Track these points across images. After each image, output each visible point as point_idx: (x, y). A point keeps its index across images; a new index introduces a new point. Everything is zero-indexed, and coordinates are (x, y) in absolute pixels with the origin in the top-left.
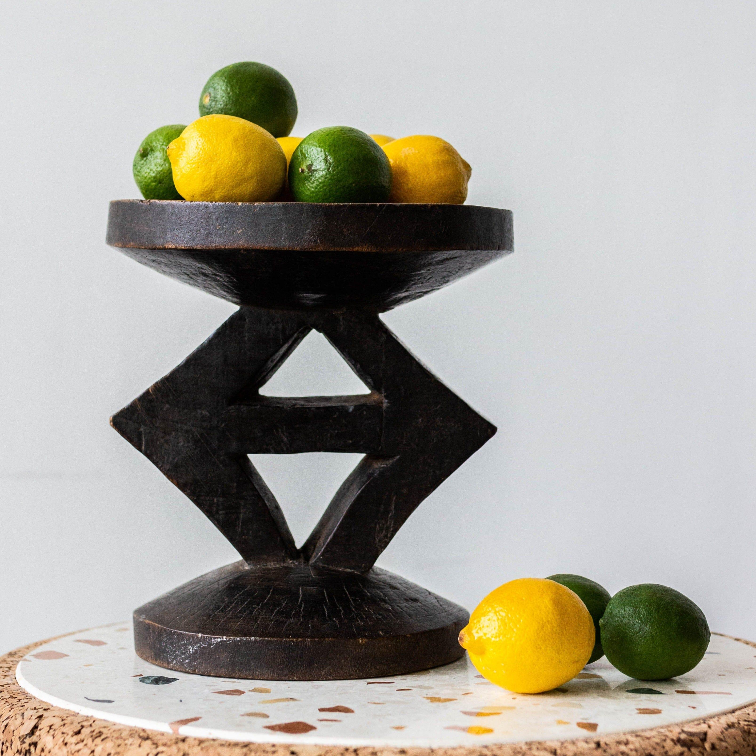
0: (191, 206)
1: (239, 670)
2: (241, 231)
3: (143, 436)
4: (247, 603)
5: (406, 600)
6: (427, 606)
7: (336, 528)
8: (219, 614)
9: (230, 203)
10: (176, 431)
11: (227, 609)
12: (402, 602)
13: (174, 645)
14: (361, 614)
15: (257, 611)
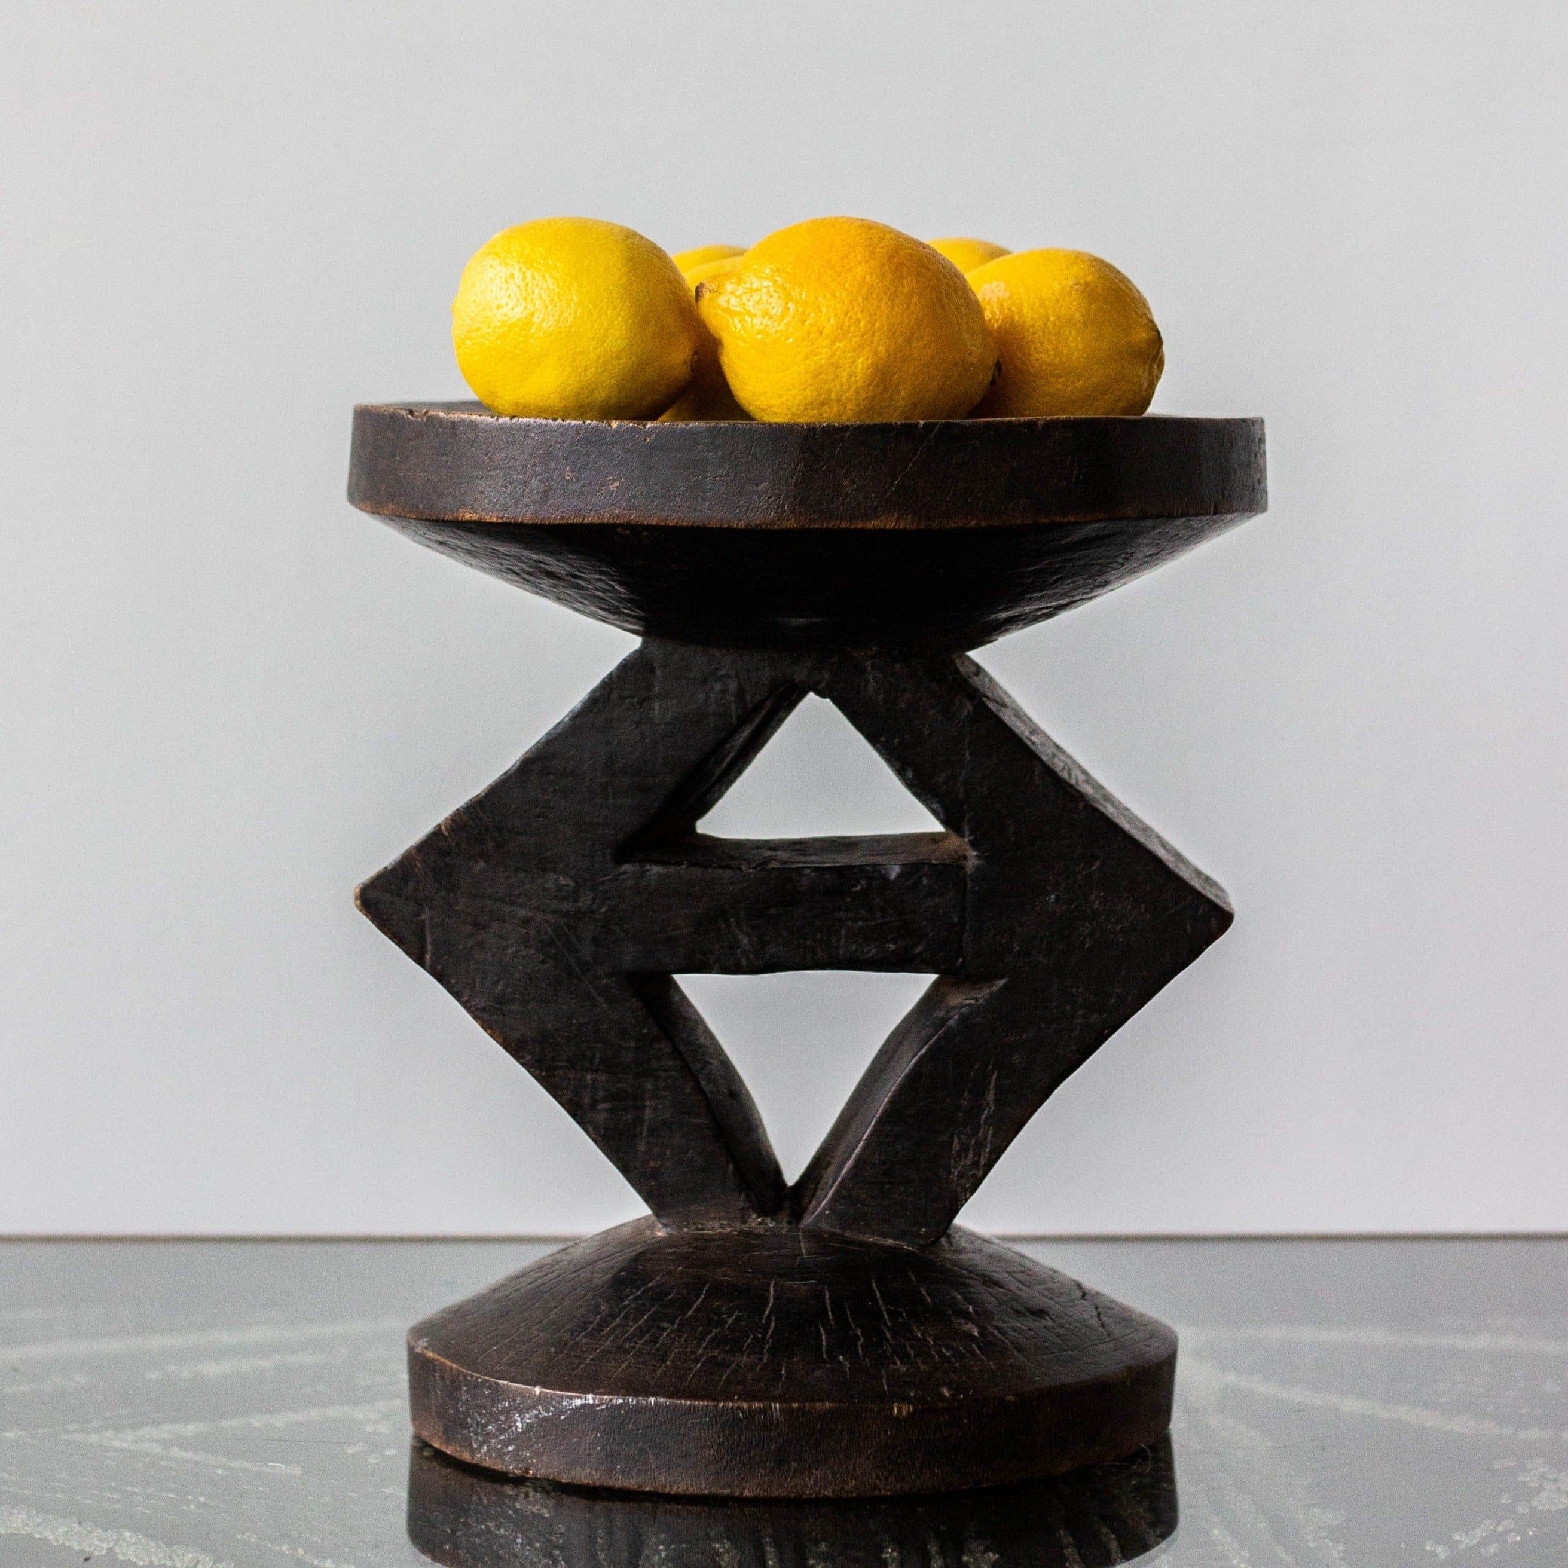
0: (510, 428)
1: (623, 1472)
2: (617, 484)
3: (428, 932)
4: (648, 1317)
5: (1018, 1312)
6: (1067, 1326)
7: (861, 1144)
8: (584, 1341)
9: (594, 422)
10: (501, 919)
11: (602, 1331)
12: (1007, 1318)
13: (484, 1411)
14: (905, 1347)
15: (668, 1335)
